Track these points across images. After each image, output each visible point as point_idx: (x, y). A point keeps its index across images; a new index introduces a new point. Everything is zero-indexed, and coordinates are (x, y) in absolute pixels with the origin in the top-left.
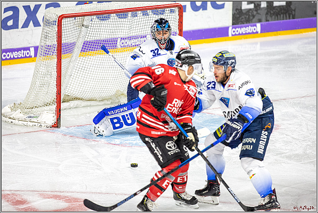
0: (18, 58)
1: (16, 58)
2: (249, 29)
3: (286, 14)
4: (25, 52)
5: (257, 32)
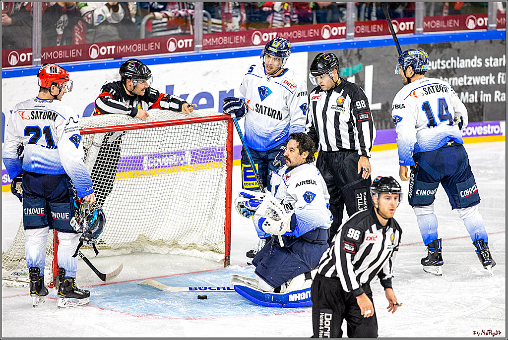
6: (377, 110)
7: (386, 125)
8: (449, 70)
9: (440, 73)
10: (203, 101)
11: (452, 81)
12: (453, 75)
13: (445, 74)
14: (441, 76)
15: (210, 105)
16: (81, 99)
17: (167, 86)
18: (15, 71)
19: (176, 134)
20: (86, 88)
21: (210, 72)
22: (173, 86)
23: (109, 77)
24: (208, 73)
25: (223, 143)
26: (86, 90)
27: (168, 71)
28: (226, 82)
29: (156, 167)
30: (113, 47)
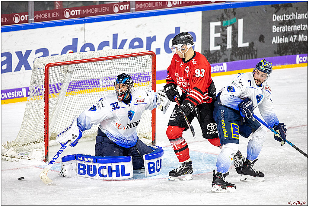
0: (12, 98)
1: (9, 98)
2: (216, 68)
3: (249, 54)
4: (18, 92)
5: (224, 71)
6: (246, 47)
7: (252, 56)
8: (291, 21)
9: (285, 23)
10: (136, 44)
11: (293, 28)
12: (294, 24)
13: (289, 23)
14: (286, 25)
15: (141, 46)
16: (60, 44)
17: (113, 35)
18: (17, 27)
19: (120, 65)
20: (63, 36)
21: (141, 25)
22: (117, 34)
23: (77, 29)
24: (139, 26)
25: (149, 70)
26: (63, 38)
27: (114, 25)
28: (151, 31)
29: (108, 86)
30: (79, 10)
